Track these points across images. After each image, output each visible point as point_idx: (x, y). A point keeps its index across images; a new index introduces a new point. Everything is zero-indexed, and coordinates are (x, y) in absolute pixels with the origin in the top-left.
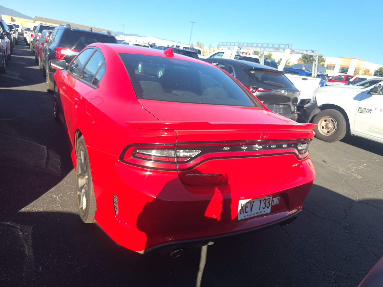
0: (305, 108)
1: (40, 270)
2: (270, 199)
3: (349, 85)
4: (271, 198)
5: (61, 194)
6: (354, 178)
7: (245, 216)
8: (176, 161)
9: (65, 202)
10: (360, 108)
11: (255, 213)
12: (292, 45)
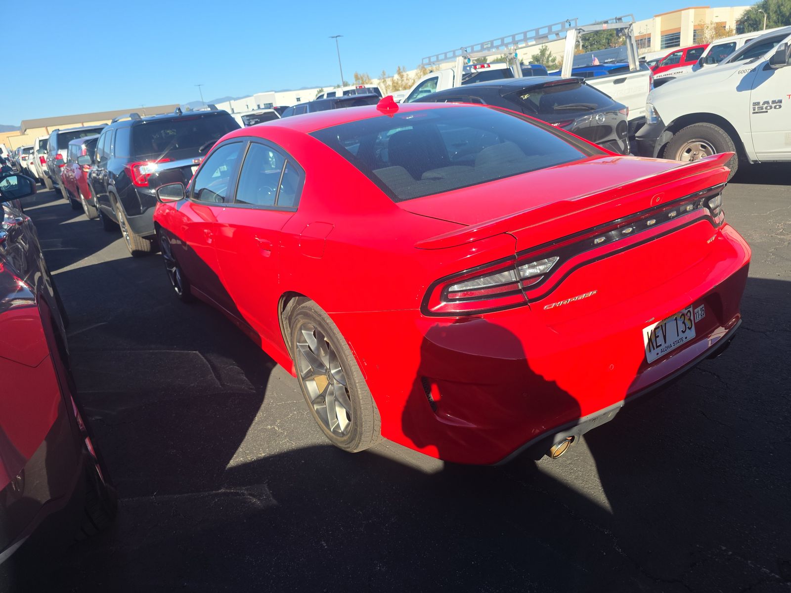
0: (638, 137)
1: (325, 546)
2: (689, 311)
3: (702, 66)
4: (691, 309)
5: (278, 421)
6: (789, 243)
7: (658, 354)
8: (520, 288)
9: (293, 431)
10: (755, 104)
11: (672, 345)
12: (576, 19)
